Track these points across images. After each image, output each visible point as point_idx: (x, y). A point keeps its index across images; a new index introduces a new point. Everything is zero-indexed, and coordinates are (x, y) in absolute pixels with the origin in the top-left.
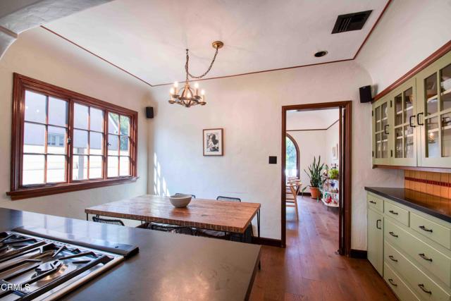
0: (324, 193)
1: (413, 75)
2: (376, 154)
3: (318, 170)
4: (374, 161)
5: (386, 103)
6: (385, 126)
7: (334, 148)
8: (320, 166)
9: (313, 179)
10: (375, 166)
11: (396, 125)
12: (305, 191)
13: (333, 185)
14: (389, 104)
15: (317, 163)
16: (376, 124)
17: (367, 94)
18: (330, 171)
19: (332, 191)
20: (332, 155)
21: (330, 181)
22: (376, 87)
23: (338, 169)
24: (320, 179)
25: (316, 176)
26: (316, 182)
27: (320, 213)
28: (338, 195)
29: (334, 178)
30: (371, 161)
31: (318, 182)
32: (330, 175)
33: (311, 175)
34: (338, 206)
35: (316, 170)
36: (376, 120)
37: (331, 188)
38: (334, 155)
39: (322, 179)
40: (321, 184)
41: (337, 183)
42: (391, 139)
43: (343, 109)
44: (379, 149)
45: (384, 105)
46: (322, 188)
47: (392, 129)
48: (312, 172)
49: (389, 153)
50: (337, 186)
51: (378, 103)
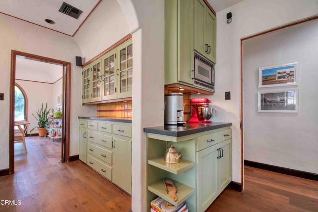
0: (50, 130)
1: (100, 57)
2: (84, 97)
3: (45, 114)
4: (83, 101)
5: (89, 69)
6: (89, 81)
7: (58, 98)
8: (47, 111)
9: (41, 121)
10: (84, 104)
11: (94, 80)
12: (33, 132)
13: (57, 123)
14: (90, 69)
15: (44, 108)
16: (84, 80)
17: (79, 61)
18: (55, 113)
19: (57, 127)
20: (57, 102)
21: (55, 121)
22: (85, 59)
23: (61, 111)
24: (47, 120)
25: (44, 119)
26: (43, 124)
27: (46, 144)
28: (61, 129)
29: (59, 118)
30: (81, 101)
31: (45, 123)
32: (55, 116)
33: (38, 118)
34: (61, 137)
35: (44, 114)
36: (84, 78)
37: (55, 126)
38: (59, 103)
39: (49, 120)
40: (48, 124)
41: (60, 121)
42: (91, 89)
43: (65, 67)
44: (86, 95)
45: (88, 70)
46: (48, 127)
47: (91, 83)
48: (40, 116)
49: (90, 96)
50: (60, 124)
51: (86, 68)
